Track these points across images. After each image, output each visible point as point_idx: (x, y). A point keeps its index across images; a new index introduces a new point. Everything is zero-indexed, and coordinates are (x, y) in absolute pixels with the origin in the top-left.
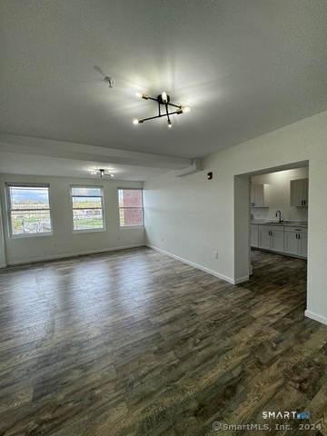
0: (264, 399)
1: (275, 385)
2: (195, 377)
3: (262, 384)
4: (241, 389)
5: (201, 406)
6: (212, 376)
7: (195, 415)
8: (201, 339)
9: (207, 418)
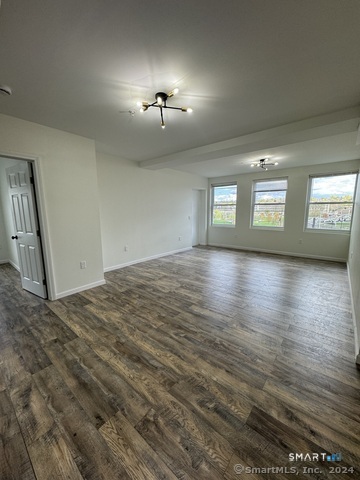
0: (131, 382)
1: (146, 394)
2: (144, 339)
3: (146, 382)
4: (139, 366)
5: (122, 344)
6: (147, 347)
7: (117, 342)
8: (185, 337)
9: (116, 348)
